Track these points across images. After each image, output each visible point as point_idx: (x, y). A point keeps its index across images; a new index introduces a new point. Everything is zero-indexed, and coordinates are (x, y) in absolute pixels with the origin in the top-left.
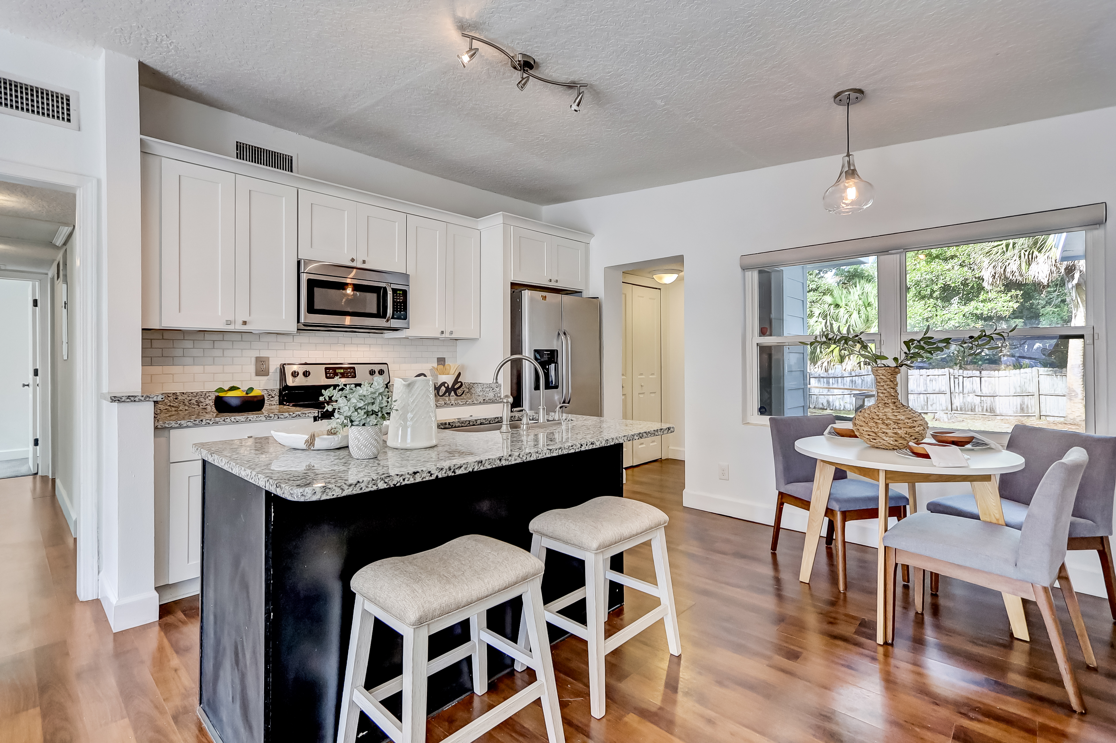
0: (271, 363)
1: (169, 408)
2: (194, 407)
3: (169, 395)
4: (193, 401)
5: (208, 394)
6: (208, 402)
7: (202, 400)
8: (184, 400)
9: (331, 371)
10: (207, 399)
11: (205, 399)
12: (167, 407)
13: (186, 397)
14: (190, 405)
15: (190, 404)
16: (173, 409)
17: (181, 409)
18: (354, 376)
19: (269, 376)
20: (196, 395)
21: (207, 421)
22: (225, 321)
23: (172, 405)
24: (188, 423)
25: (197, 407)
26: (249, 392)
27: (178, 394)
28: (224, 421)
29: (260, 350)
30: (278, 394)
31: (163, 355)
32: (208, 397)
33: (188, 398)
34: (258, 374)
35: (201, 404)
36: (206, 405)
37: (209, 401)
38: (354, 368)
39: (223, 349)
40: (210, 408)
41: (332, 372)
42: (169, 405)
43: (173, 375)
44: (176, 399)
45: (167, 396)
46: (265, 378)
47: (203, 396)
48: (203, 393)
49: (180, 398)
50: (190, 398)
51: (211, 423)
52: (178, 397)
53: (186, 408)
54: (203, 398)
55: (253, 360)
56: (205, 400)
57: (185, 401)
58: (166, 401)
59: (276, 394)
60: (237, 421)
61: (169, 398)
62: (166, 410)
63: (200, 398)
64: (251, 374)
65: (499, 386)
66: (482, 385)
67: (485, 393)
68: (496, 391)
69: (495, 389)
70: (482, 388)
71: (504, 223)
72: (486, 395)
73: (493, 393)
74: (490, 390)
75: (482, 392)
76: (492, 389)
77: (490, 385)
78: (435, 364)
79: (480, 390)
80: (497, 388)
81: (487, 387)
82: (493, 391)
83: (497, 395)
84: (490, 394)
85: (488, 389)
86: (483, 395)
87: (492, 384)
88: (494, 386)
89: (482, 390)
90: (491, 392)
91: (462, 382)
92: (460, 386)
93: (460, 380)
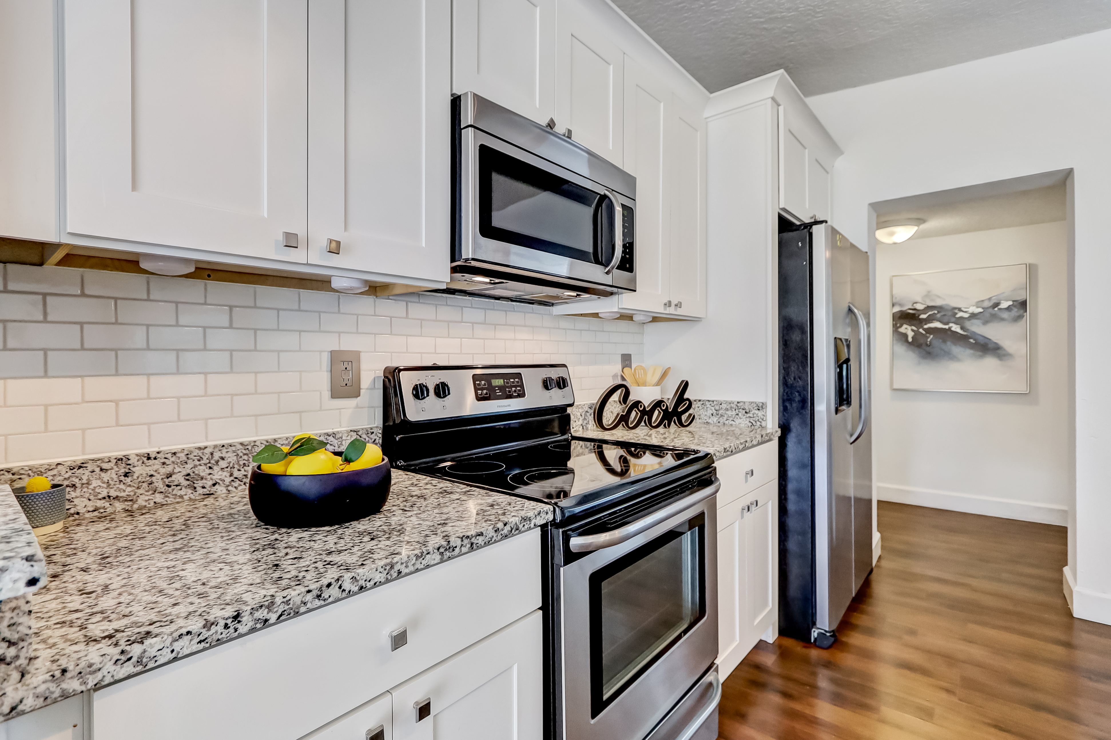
0: (364, 366)
1: (107, 505)
2: (179, 493)
3: (105, 466)
4: (179, 478)
5: (217, 456)
6: (218, 475)
7: (203, 471)
8: (152, 476)
9: (483, 382)
10: (215, 468)
11: (210, 468)
12: (100, 504)
13: (155, 467)
14: (170, 489)
15: (169, 486)
16: (119, 506)
17: (144, 504)
18: (521, 395)
19: (359, 398)
20: (185, 458)
21: (258, 615)
22: (281, 237)
23: (113, 493)
24: (177, 646)
25: (190, 491)
26: (352, 456)
27: (133, 460)
28: (319, 596)
29: (340, 333)
30: (381, 441)
31: (82, 344)
32: (217, 462)
33: (164, 471)
34: (335, 394)
35: (199, 484)
36: (214, 485)
37: (220, 473)
38: (519, 375)
39: (256, 330)
40: (225, 491)
41: (485, 385)
42: (104, 494)
43: (117, 405)
44: (126, 475)
45: (97, 470)
46: (351, 403)
47: (205, 461)
48: (206, 451)
49: (139, 470)
50: (169, 469)
51: (273, 617)
52: (133, 469)
53: (159, 498)
54: (205, 464)
55: (326, 358)
56: (210, 471)
57: (154, 479)
58: (95, 483)
59: (377, 441)
60: (361, 588)
61: (103, 474)
62: (96, 513)
63: (195, 466)
64: (321, 393)
65: (762, 407)
66: (717, 404)
67: (725, 418)
68: (755, 415)
69: (754, 411)
70: (716, 410)
71: (773, 99)
72: (727, 422)
73: (748, 419)
74: (740, 414)
75: (716, 417)
76: (744, 411)
77: (738, 405)
78: (619, 367)
79: (710, 412)
80: (759, 409)
81: (731, 407)
82: (748, 415)
83: (758, 423)
84: (738, 421)
85: (734, 413)
86: (719, 422)
87: (744, 403)
88: (750, 407)
89: (714, 414)
90: (742, 417)
91: (688, 399)
92: (690, 407)
93: (686, 396)
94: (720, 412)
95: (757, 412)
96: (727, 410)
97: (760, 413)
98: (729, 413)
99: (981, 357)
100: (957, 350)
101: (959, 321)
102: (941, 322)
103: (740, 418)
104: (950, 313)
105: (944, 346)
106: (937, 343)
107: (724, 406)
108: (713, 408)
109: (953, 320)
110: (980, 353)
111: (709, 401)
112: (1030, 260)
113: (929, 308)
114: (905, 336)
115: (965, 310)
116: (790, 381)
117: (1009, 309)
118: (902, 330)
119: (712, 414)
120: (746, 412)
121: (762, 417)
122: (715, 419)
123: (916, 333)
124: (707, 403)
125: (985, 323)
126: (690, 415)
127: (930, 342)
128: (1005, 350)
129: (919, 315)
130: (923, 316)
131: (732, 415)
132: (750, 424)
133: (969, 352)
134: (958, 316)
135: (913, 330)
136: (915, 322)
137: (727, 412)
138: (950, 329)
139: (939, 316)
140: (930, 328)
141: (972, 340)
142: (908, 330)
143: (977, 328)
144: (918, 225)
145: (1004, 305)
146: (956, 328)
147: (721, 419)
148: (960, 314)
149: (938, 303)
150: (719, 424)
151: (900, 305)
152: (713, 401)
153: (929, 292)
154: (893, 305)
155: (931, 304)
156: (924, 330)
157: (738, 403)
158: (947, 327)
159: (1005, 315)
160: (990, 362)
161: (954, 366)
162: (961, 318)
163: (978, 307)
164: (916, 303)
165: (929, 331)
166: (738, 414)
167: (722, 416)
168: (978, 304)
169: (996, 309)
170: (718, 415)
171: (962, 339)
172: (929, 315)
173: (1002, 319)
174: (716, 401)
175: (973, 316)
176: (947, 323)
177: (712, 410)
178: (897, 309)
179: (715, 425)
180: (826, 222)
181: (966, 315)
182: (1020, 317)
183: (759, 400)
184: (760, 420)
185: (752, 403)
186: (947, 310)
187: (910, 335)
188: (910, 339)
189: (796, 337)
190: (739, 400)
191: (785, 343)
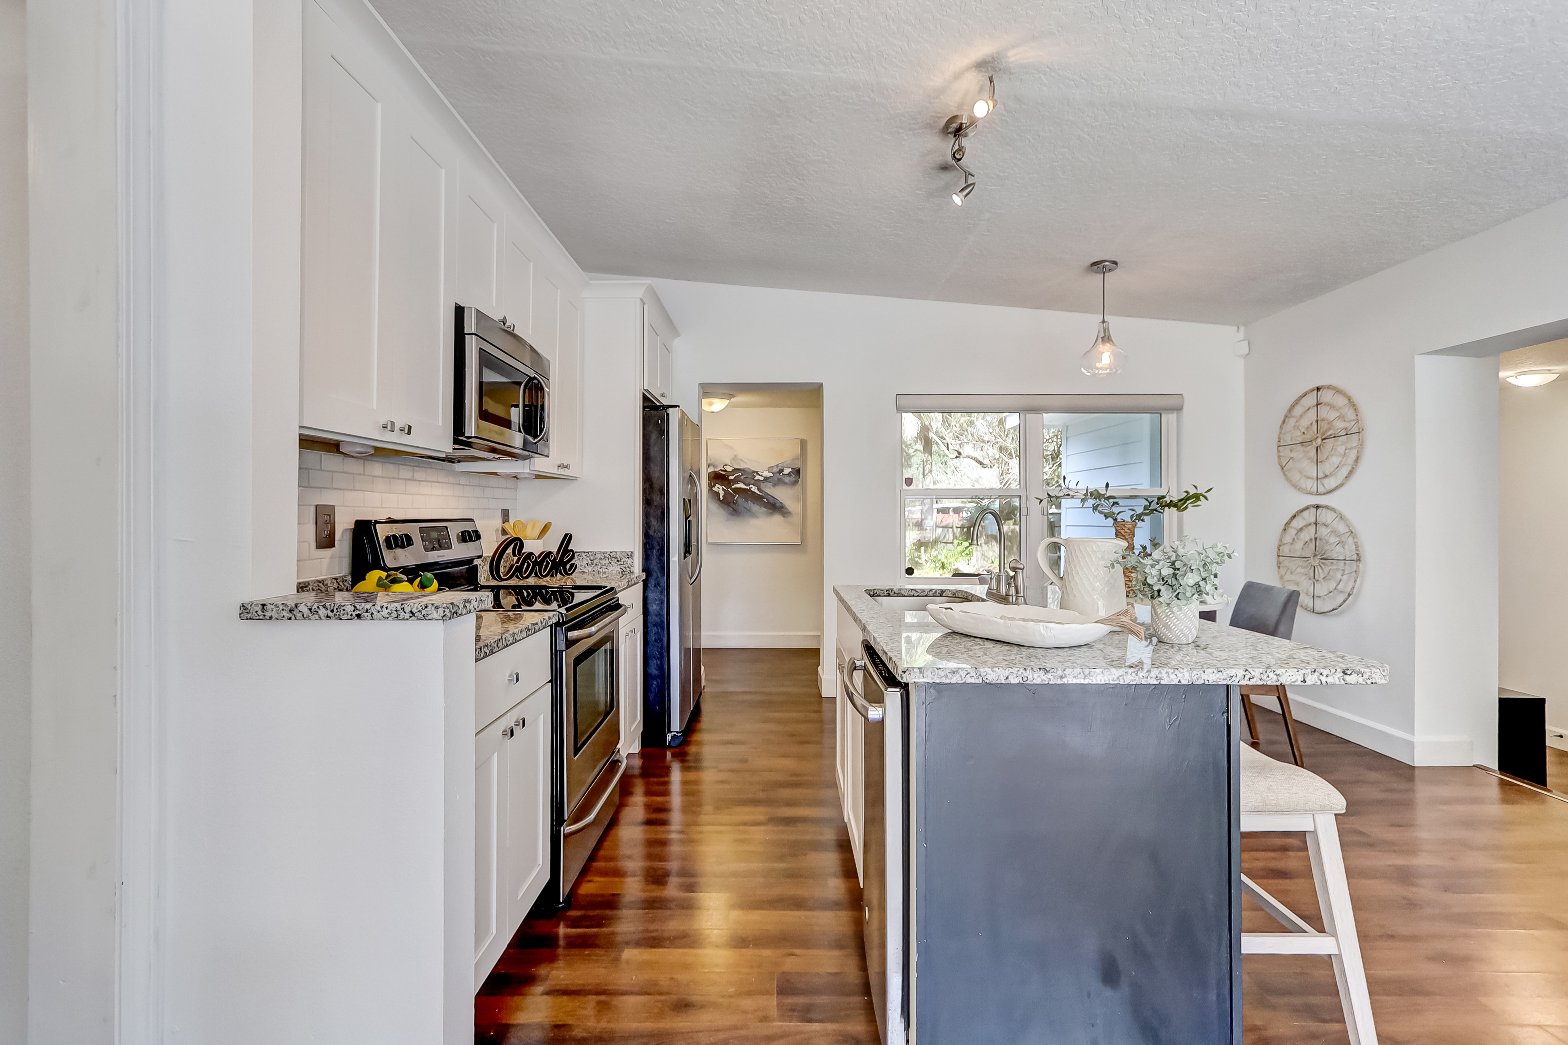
0: (337, 519)
9: (425, 534)
19: (333, 549)
26: (426, 584)
29: (321, 489)
34: (320, 546)
38: (447, 529)
41: (427, 536)
46: (329, 552)
55: (313, 513)
64: (309, 544)
65: (631, 555)
66: (592, 555)
67: (599, 567)
68: (625, 563)
69: (624, 559)
70: (591, 560)
71: (641, 299)
72: (601, 570)
73: (619, 566)
74: (612, 562)
75: (591, 566)
76: (616, 560)
77: (611, 554)
78: (500, 521)
79: (585, 562)
80: (628, 558)
81: (605, 557)
82: (619, 563)
83: (628, 569)
84: (610, 569)
85: (607, 561)
86: (594, 571)
87: (616, 552)
88: (621, 556)
89: (590, 563)
90: (614, 564)
91: (572, 551)
92: (573, 557)
93: (569, 548)
94: (595, 562)
95: (627, 559)
96: (601, 559)
97: (629, 561)
98: (603, 562)
99: (771, 514)
100: (755, 508)
101: (757, 483)
102: (744, 483)
103: (613, 566)
104: (750, 476)
105: (746, 505)
106: (741, 501)
107: (598, 556)
108: (588, 559)
109: (753, 482)
110: (770, 511)
111: (584, 552)
112: (802, 436)
113: (736, 470)
114: (718, 494)
115: (760, 474)
116: (651, 532)
117: (789, 474)
118: (715, 489)
119: (587, 564)
120: (618, 561)
121: (631, 564)
122: (590, 568)
123: (726, 493)
124: (583, 554)
125: (774, 485)
126: (573, 564)
127: (736, 501)
128: (786, 508)
129: (728, 477)
130: (731, 477)
131: (605, 564)
132: (621, 571)
133: (763, 510)
134: (755, 479)
135: (723, 489)
136: (725, 482)
137: (601, 561)
138: (750, 488)
139: (742, 477)
140: (736, 488)
141: (765, 500)
142: (719, 489)
143: (769, 489)
144: (730, 400)
145: (787, 471)
146: (754, 489)
147: (596, 567)
148: (758, 477)
149: (742, 466)
150: (593, 572)
151: (714, 466)
152: (588, 552)
153: (735, 456)
154: (708, 466)
155: (737, 467)
156: (732, 489)
157: (611, 553)
158: (748, 488)
159: (787, 480)
160: (777, 518)
161: (753, 522)
162: (758, 480)
163: (769, 472)
164: (726, 465)
165: (737, 490)
166: (610, 563)
167: (596, 565)
168: (770, 469)
169: (781, 474)
170: (593, 564)
171: (758, 499)
172: (736, 476)
173: (785, 483)
174: (591, 552)
175: (767, 479)
176: (748, 485)
177: (587, 560)
178: (711, 470)
179: (590, 573)
180: (679, 406)
181: (762, 478)
182: (796, 482)
183: (628, 549)
184: (630, 566)
185: (622, 552)
186: (748, 473)
187: (722, 493)
188: (721, 498)
189: (656, 498)
190: (612, 551)
191: (647, 502)
